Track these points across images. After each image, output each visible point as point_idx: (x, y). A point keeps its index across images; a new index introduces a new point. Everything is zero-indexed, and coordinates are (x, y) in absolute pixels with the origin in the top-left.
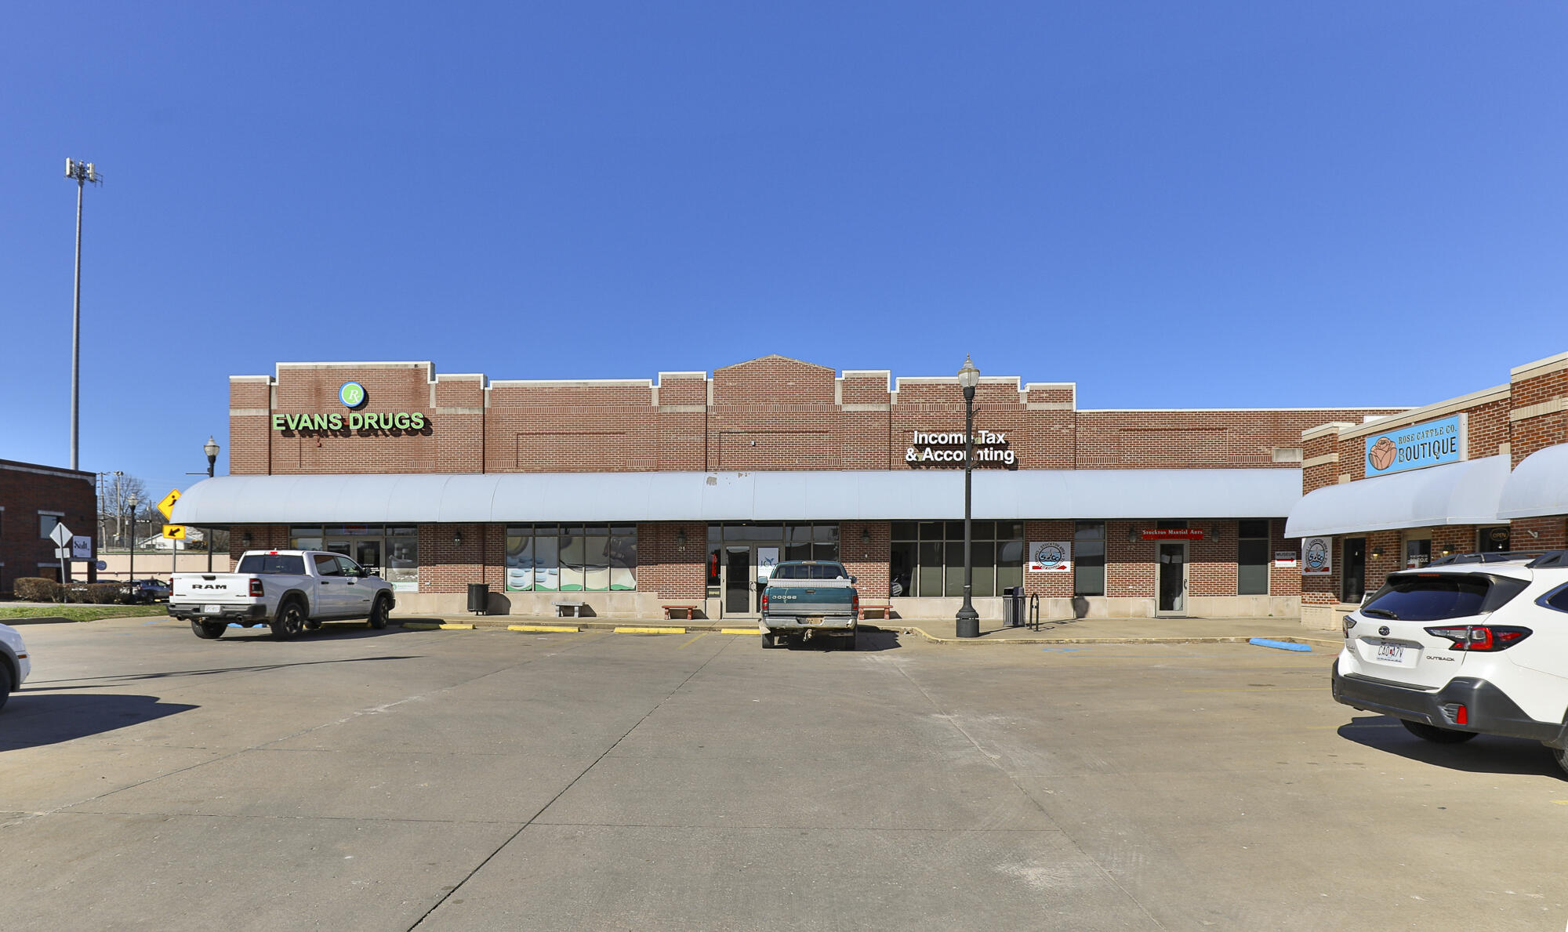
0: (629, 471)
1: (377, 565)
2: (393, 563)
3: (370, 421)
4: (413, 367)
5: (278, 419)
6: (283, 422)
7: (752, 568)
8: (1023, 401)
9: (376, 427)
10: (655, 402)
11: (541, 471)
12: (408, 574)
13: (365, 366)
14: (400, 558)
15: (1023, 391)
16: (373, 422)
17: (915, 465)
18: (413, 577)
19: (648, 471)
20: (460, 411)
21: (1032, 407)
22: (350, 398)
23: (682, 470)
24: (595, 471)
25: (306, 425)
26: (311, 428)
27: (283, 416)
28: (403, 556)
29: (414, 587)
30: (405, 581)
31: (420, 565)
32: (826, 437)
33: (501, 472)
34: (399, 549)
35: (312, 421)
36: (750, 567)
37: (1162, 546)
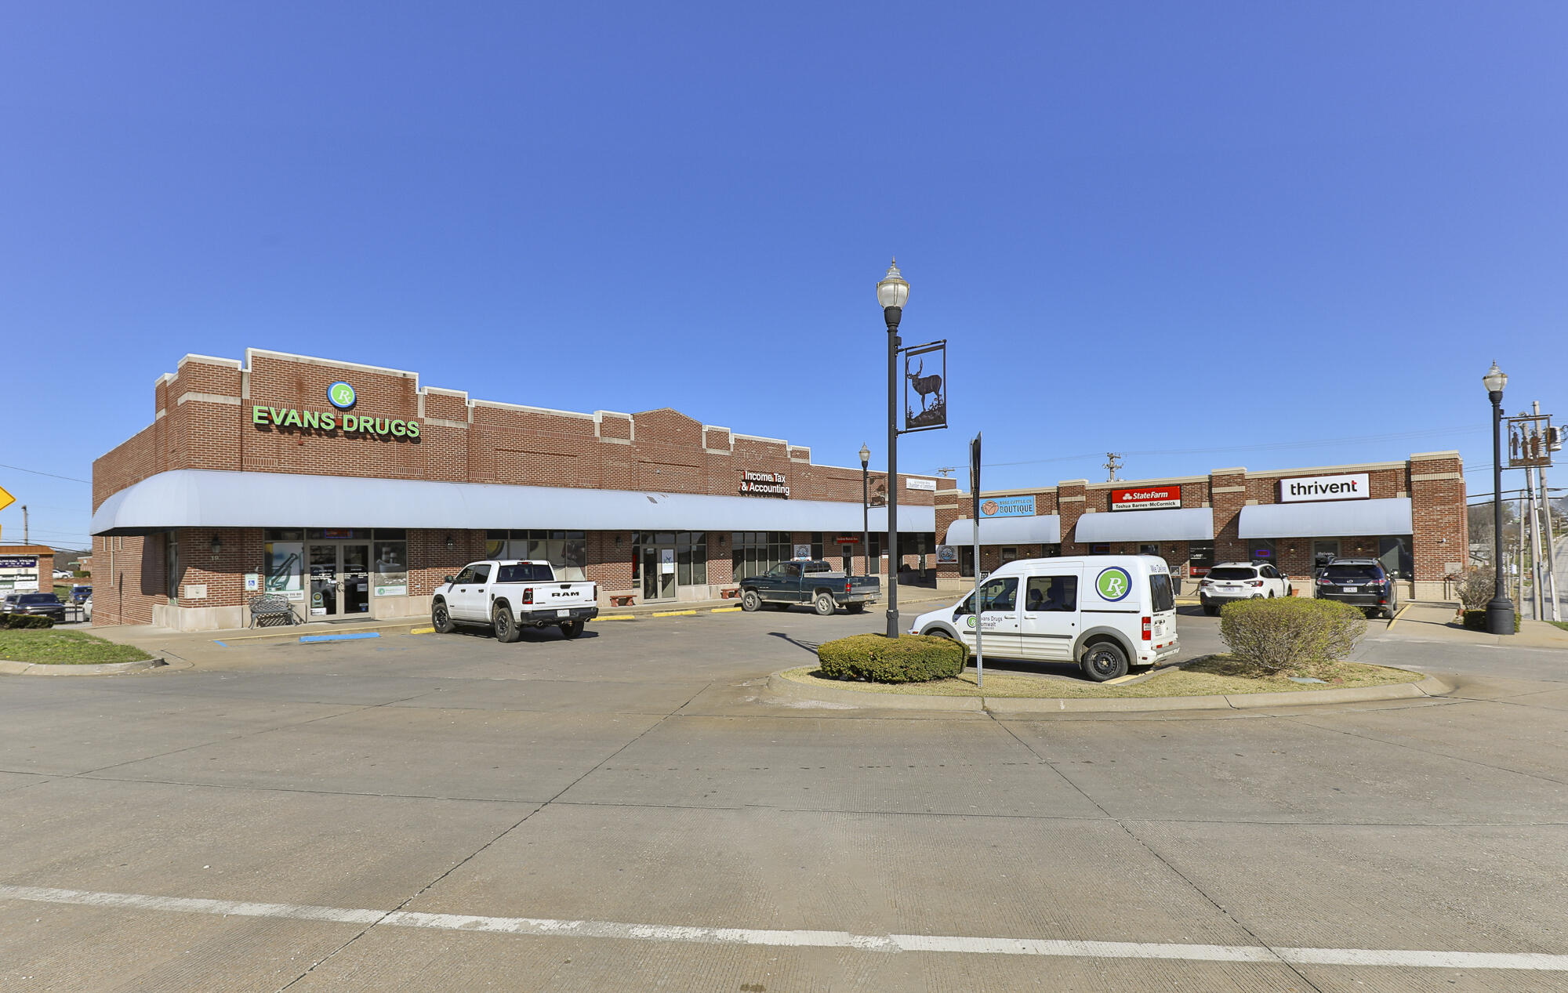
0: (580, 487)
1: (365, 570)
2: (381, 567)
3: (366, 424)
4: (402, 376)
5: (260, 411)
6: (266, 415)
7: (659, 565)
8: (789, 456)
9: (371, 431)
10: (597, 434)
11: (516, 484)
12: (396, 577)
13: (352, 367)
14: (388, 562)
15: (789, 449)
16: (368, 426)
17: (742, 493)
18: (401, 581)
19: (593, 488)
20: (447, 424)
21: (794, 460)
22: (341, 398)
23: (616, 489)
24: (556, 486)
25: (293, 421)
26: (300, 425)
27: (266, 408)
28: (391, 560)
29: (402, 590)
30: (392, 584)
31: (410, 569)
32: (698, 470)
33: (483, 482)
34: (387, 553)
35: (302, 418)
36: (658, 564)
37: (844, 547)
